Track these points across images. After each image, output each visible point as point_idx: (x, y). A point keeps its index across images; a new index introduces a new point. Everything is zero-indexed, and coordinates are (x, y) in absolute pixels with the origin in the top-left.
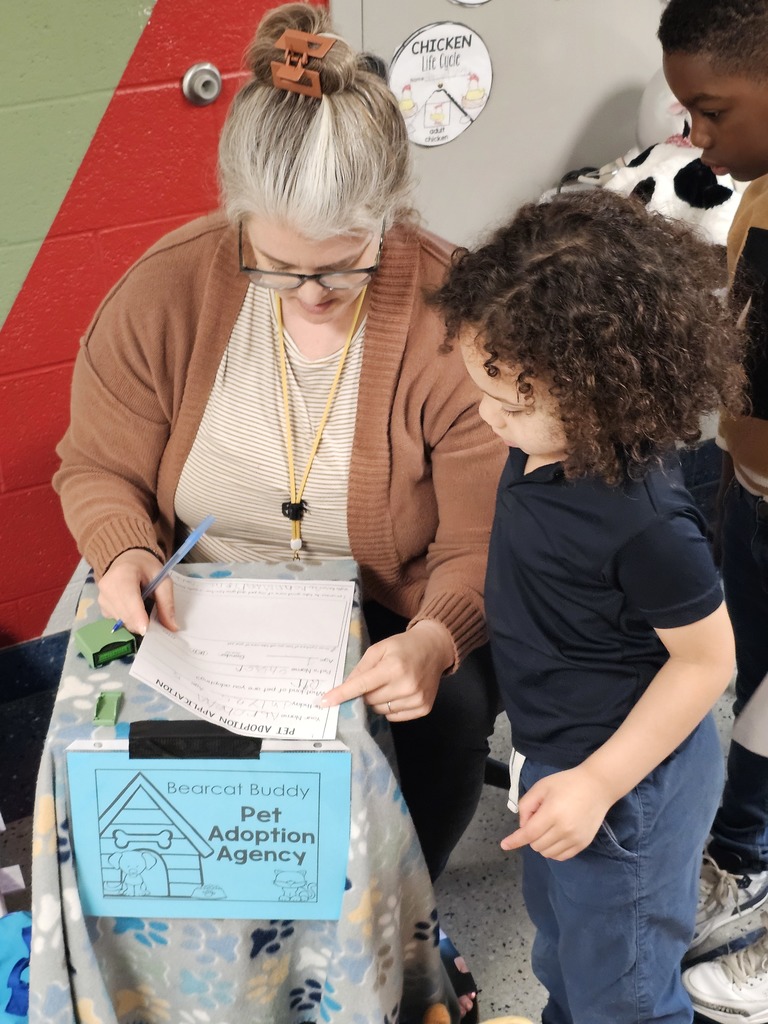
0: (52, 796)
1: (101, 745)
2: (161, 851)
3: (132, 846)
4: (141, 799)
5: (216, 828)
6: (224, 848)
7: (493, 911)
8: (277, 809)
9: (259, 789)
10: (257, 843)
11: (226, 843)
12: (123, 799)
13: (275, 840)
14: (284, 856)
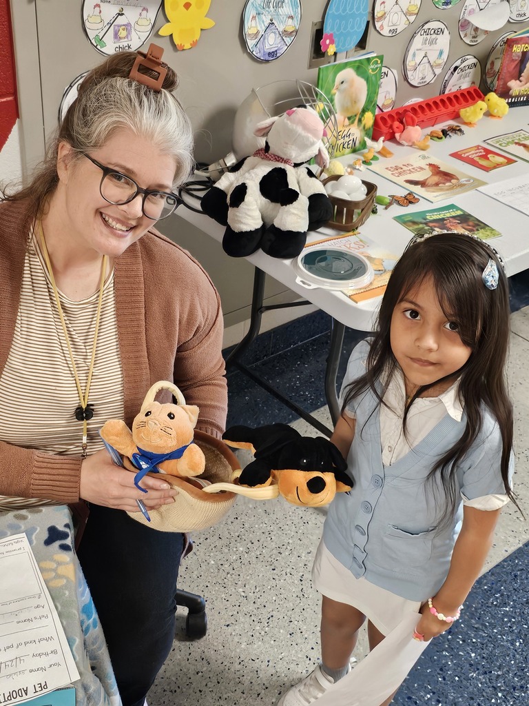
7: (168, 693)
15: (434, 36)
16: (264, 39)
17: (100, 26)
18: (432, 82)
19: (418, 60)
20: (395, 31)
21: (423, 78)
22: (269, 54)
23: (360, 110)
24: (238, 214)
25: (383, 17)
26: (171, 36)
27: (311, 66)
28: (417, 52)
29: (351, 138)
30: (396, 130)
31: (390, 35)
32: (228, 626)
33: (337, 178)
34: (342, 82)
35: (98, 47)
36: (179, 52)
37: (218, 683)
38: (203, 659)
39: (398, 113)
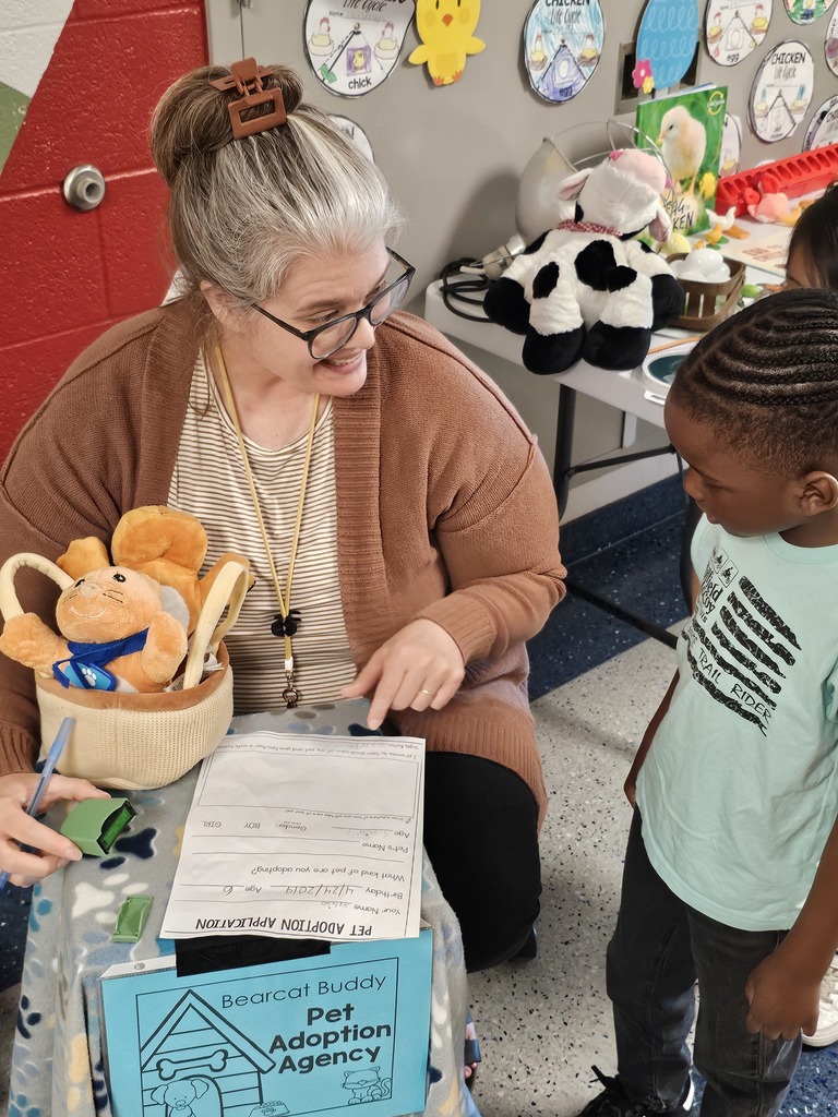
0: (84, 1034)
1: (142, 966)
2: (213, 1075)
3: (179, 1075)
4: (192, 1020)
5: (278, 1038)
6: (288, 1059)
7: (490, 1041)
8: (348, 1005)
9: (329, 986)
10: (325, 1047)
11: (290, 1052)
12: (169, 1024)
13: (346, 1039)
14: (356, 1055)
15: (791, 65)
16: (554, 69)
17: (328, 50)
18: (791, 134)
19: (770, 100)
20: (735, 57)
21: (777, 130)
22: (561, 91)
23: (697, 170)
24: (548, 307)
25: (718, 36)
26: (425, 64)
27: (618, 111)
28: (768, 90)
29: (685, 213)
30: (749, 200)
31: (729, 63)
32: (567, 943)
33: (683, 256)
34: (671, 127)
35: (326, 82)
36: (436, 90)
37: (566, 1024)
38: (536, 992)
39: (748, 178)
